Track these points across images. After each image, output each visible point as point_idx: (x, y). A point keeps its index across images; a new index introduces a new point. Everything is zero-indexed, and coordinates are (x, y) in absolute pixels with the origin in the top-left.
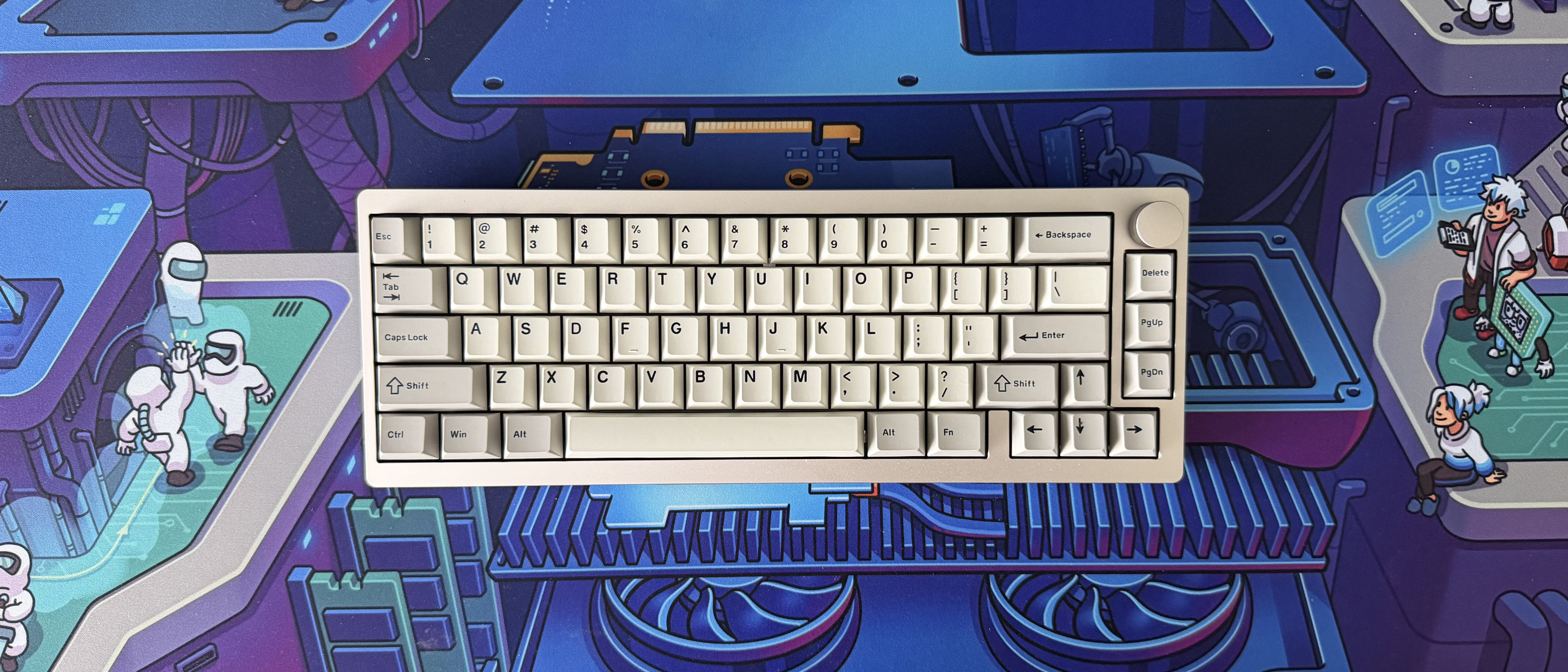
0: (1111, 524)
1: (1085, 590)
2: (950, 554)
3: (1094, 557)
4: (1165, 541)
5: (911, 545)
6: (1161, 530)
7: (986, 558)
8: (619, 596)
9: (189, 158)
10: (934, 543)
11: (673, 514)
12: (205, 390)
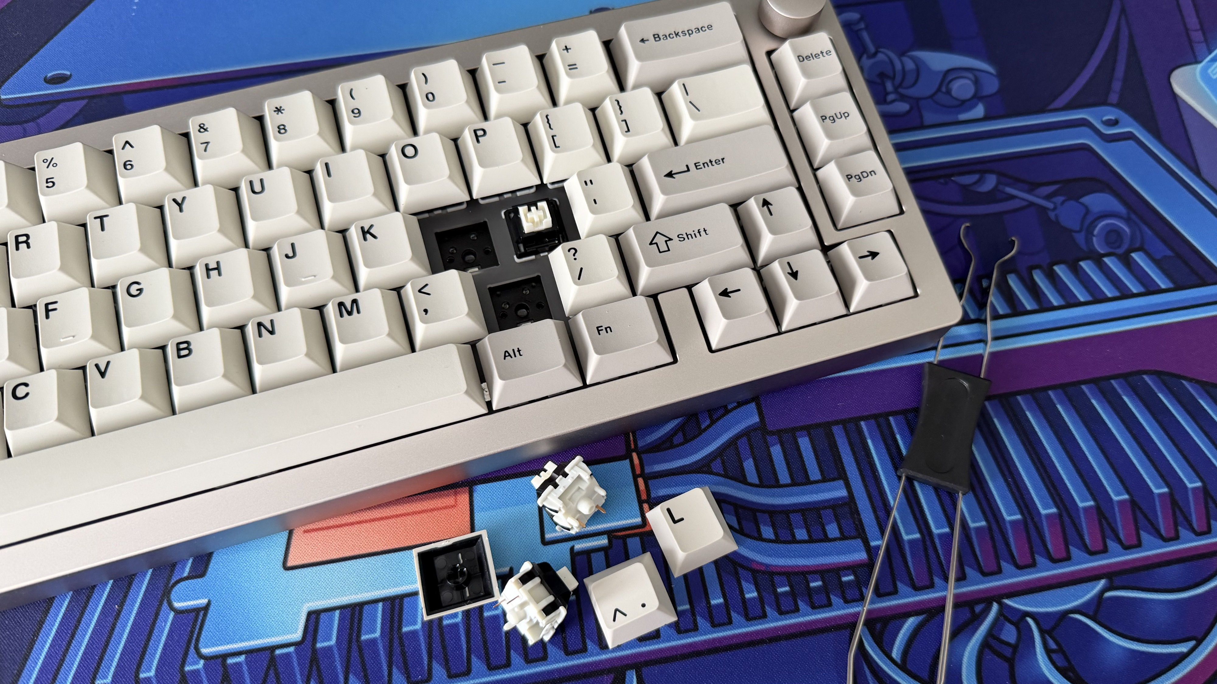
0: (1022, 513)
1: (1016, 625)
2: (786, 604)
3: (1012, 568)
4: (1109, 524)
5: (721, 600)
6: (1098, 508)
7: (846, 601)
10: (758, 590)
11: (314, 617)
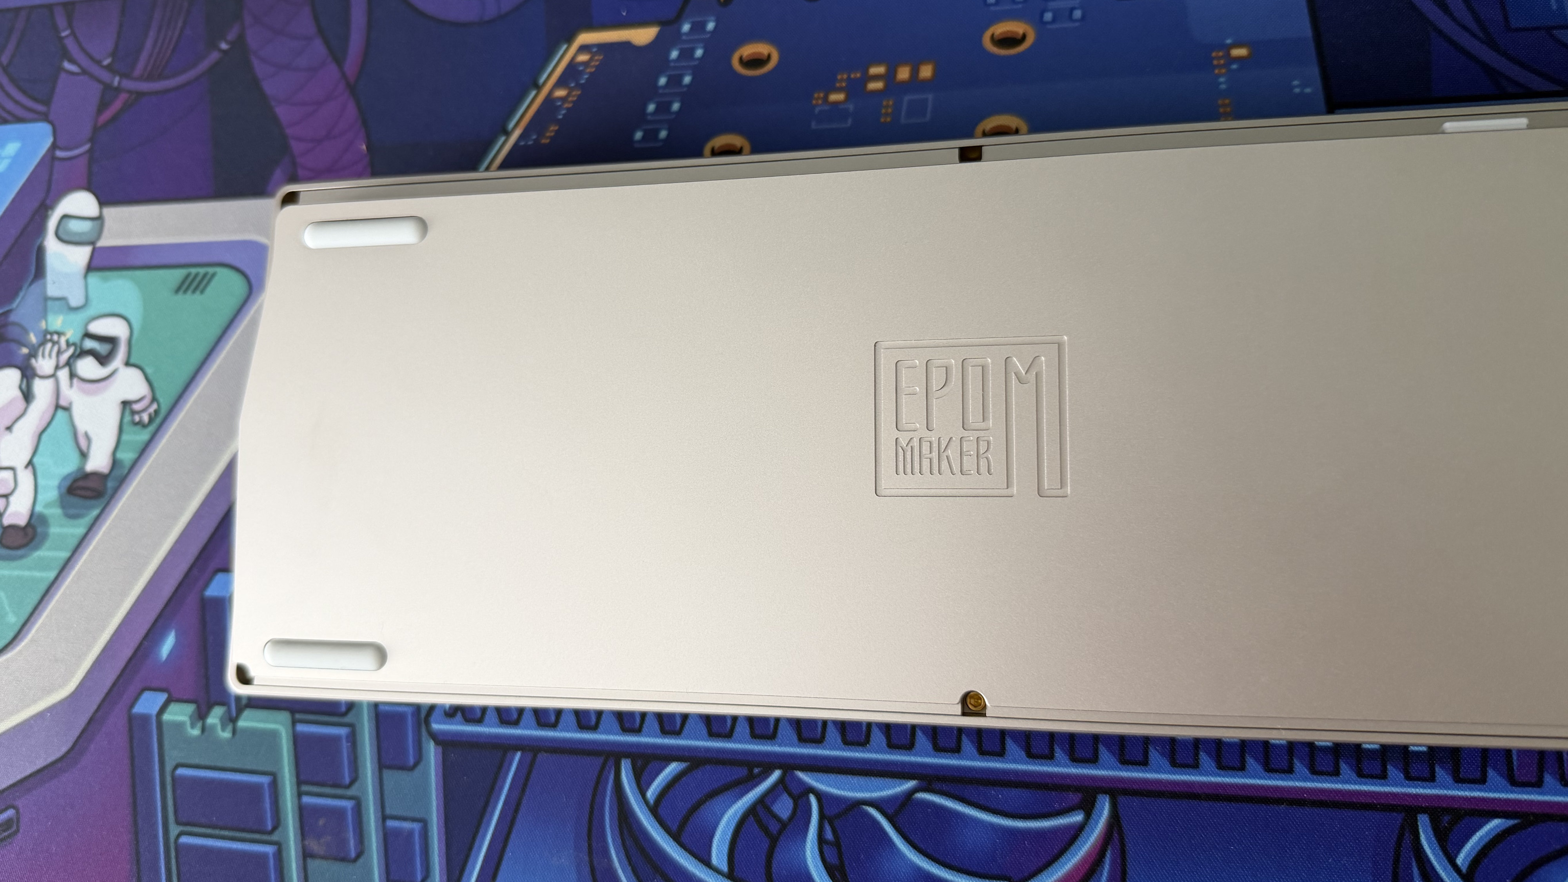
8: (643, 794)
9: (105, 76)
12: (71, 404)
